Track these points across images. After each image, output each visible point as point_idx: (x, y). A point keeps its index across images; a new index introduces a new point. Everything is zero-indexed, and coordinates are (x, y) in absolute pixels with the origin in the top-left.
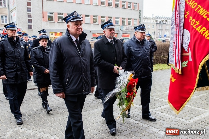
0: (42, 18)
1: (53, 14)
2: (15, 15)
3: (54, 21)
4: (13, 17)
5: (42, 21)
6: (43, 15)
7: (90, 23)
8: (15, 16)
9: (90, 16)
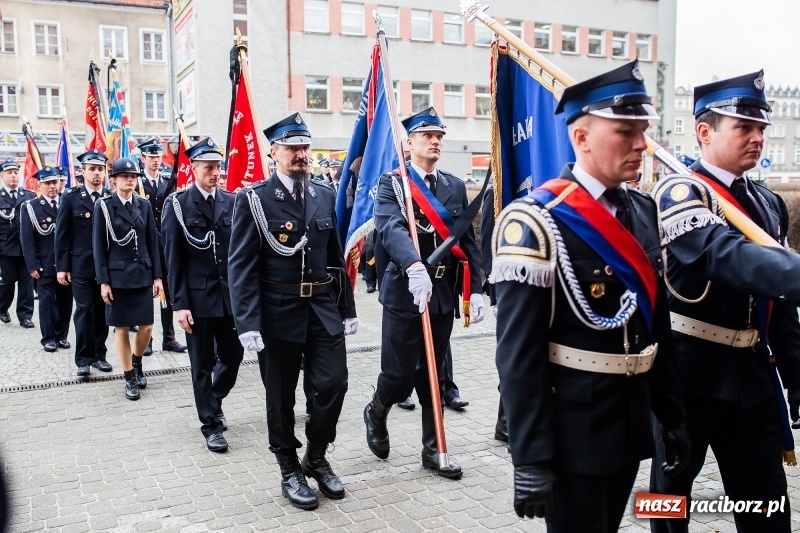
0: (287, 98)
1: (324, 82)
2: (193, 90)
3: (329, 109)
4: (186, 98)
5: (286, 108)
6: (290, 86)
7: (463, 114)
8: (192, 94)
9: (463, 89)
